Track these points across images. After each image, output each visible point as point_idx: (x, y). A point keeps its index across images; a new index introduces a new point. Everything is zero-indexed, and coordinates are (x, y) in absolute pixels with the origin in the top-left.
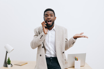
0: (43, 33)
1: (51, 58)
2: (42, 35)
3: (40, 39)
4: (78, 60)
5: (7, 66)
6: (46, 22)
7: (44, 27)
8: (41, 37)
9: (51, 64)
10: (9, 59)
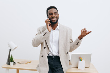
0: (47, 31)
1: (53, 57)
2: (46, 33)
3: (43, 37)
4: (82, 61)
5: (9, 64)
6: (49, 19)
7: (48, 25)
8: (45, 35)
9: (52, 63)
10: (12, 56)
